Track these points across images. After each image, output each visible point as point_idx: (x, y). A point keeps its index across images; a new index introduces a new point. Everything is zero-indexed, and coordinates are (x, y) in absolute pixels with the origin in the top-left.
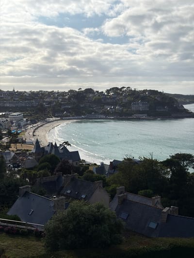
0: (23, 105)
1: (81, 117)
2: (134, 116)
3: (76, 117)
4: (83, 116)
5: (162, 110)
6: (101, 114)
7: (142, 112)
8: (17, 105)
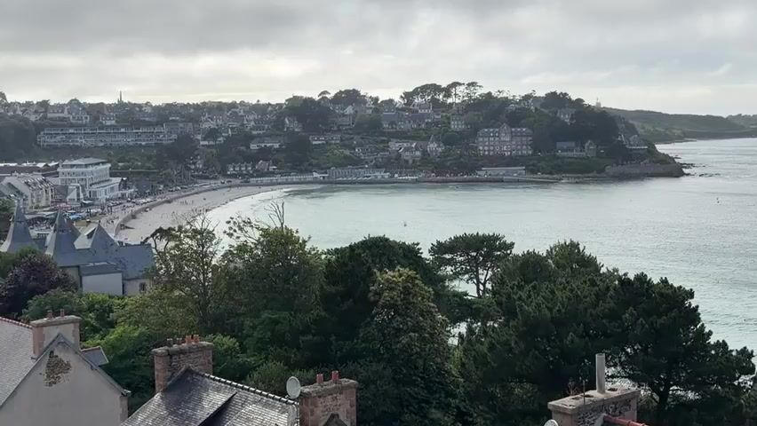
0: (130, 141)
1: (309, 178)
2: (482, 174)
3: (295, 178)
4: (315, 175)
5: (575, 154)
6: (377, 167)
7: (512, 161)
8: (109, 140)
